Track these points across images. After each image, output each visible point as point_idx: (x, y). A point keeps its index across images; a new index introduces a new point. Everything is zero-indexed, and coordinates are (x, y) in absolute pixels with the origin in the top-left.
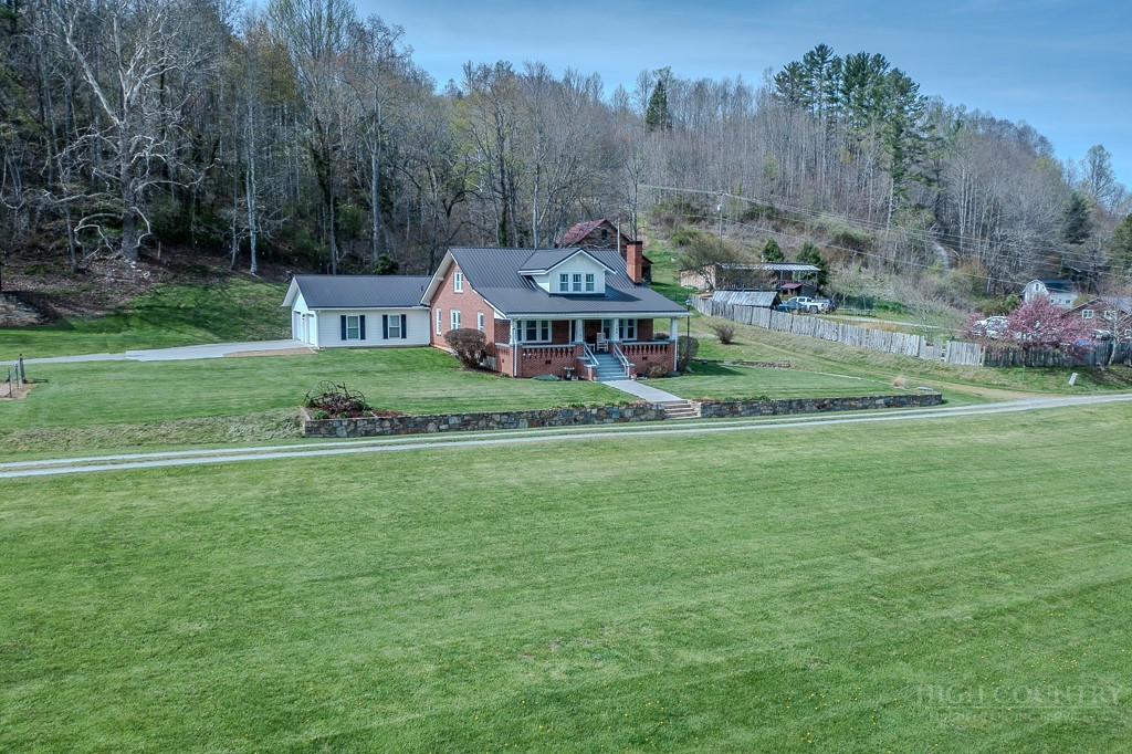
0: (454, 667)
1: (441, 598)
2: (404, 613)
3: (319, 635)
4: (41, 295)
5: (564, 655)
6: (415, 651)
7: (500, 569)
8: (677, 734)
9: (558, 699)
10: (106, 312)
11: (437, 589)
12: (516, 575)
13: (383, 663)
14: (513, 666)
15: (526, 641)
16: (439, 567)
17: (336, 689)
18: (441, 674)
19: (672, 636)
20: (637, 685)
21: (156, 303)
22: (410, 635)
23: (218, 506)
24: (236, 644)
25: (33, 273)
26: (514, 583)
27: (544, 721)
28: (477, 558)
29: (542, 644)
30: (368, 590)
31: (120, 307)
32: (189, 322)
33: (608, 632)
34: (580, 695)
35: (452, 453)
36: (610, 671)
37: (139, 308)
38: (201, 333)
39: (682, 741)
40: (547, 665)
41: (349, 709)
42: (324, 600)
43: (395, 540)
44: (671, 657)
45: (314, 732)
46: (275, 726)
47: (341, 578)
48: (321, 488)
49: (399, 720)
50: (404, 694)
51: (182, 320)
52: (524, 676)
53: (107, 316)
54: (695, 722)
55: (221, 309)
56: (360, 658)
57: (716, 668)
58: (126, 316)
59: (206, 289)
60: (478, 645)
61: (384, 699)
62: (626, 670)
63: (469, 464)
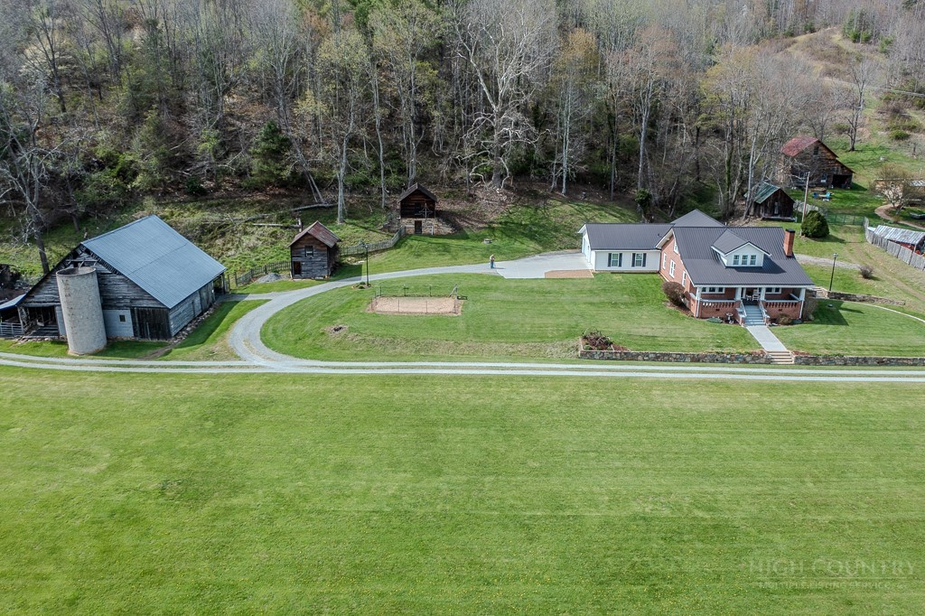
0: (615, 499)
1: (617, 468)
2: (603, 473)
3: (574, 477)
4: (453, 213)
5: (653, 503)
6: (603, 491)
7: (644, 458)
8: (678, 540)
9: (644, 519)
10: (484, 225)
11: (618, 464)
12: (649, 463)
13: (592, 493)
14: (634, 504)
15: (642, 494)
16: (621, 452)
17: (576, 500)
18: (610, 501)
19: (696, 504)
20: (673, 520)
21: (509, 220)
22: (603, 483)
23: (542, 403)
24: (547, 474)
25: (448, 197)
26: (647, 466)
27: (637, 526)
28: (637, 451)
29: (647, 497)
30: (593, 459)
31: (491, 222)
32: (526, 236)
33: (673, 496)
34: (652, 519)
35: (644, 382)
36: (667, 512)
37: (501, 223)
38: (532, 245)
39: (678, 542)
40: (646, 505)
41: (579, 507)
42: (577, 460)
43: (607, 434)
44: (691, 512)
45: (568, 513)
46: (558, 508)
47: (584, 451)
48: (583, 398)
49: (594, 514)
50: (597, 506)
51: (523, 234)
52: (636, 508)
53: (484, 228)
54: (686, 537)
55: (543, 226)
56: (585, 489)
57: (705, 520)
58: (493, 228)
59: (536, 209)
60: (625, 492)
61: (590, 506)
62: (672, 513)
63: (650, 391)
